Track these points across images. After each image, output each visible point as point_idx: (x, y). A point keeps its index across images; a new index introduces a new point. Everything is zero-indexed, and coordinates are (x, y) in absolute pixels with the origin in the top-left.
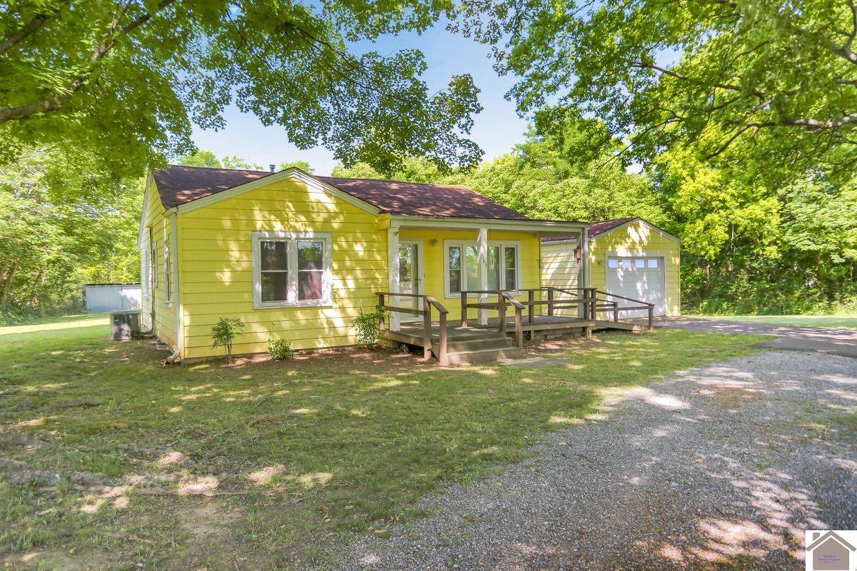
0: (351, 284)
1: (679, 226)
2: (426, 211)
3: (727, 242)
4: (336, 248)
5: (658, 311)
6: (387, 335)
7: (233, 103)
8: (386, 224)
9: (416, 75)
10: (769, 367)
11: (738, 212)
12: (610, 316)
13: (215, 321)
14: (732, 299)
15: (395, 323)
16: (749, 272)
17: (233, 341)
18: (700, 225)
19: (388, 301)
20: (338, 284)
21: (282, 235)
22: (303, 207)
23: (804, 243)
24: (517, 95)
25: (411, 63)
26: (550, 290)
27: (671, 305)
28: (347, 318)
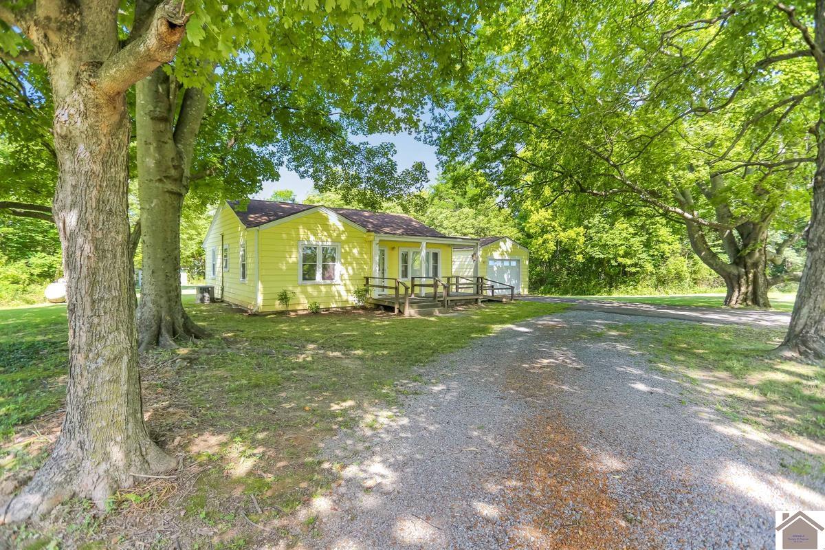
0: (351, 272)
1: (529, 241)
2: (387, 230)
3: (556, 251)
4: (343, 251)
5: (515, 292)
6: (371, 300)
7: (284, 166)
8: (372, 238)
9: (390, 156)
10: (570, 317)
11: (562, 234)
12: (489, 293)
13: (280, 290)
14: (557, 285)
15: (375, 294)
16: (568, 270)
17: (291, 302)
18: (541, 240)
19: (371, 282)
20: (344, 271)
21: (314, 243)
22: (326, 227)
23: (597, 254)
24: (443, 166)
25: (387, 149)
26: (457, 278)
27: (523, 288)
28: (348, 291)
